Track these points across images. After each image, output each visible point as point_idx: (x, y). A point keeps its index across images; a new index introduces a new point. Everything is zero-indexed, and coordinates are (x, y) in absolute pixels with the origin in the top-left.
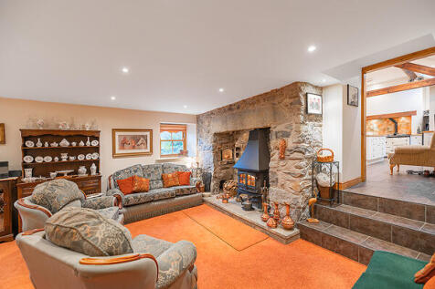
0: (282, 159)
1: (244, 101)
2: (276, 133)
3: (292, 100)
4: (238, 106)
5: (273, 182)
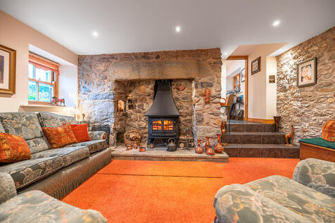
0: (207, 103)
1: (165, 52)
2: (202, 83)
3: (215, 60)
4: (158, 55)
5: (200, 122)
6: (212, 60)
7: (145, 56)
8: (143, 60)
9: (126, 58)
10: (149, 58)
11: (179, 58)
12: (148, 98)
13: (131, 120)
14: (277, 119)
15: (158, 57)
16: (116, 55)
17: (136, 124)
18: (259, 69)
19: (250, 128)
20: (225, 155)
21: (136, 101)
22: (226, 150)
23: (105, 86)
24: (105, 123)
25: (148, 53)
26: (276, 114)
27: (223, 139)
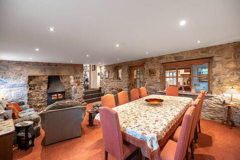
0: (78, 85)
4: (56, 65)
5: (76, 93)
6: (80, 68)
7: (49, 64)
8: (48, 66)
9: (37, 65)
10: (51, 65)
11: (67, 67)
12: (44, 83)
13: (32, 97)
14: (100, 88)
15: (56, 66)
16: (29, 62)
17: (35, 98)
18: (95, 70)
19: (92, 92)
20: (85, 103)
21: (36, 85)
22: (86, 102)
23: (21, 80)
24: (20, 101)
25: (51, 63)
26: (100, 86)
27: (84, 98)
